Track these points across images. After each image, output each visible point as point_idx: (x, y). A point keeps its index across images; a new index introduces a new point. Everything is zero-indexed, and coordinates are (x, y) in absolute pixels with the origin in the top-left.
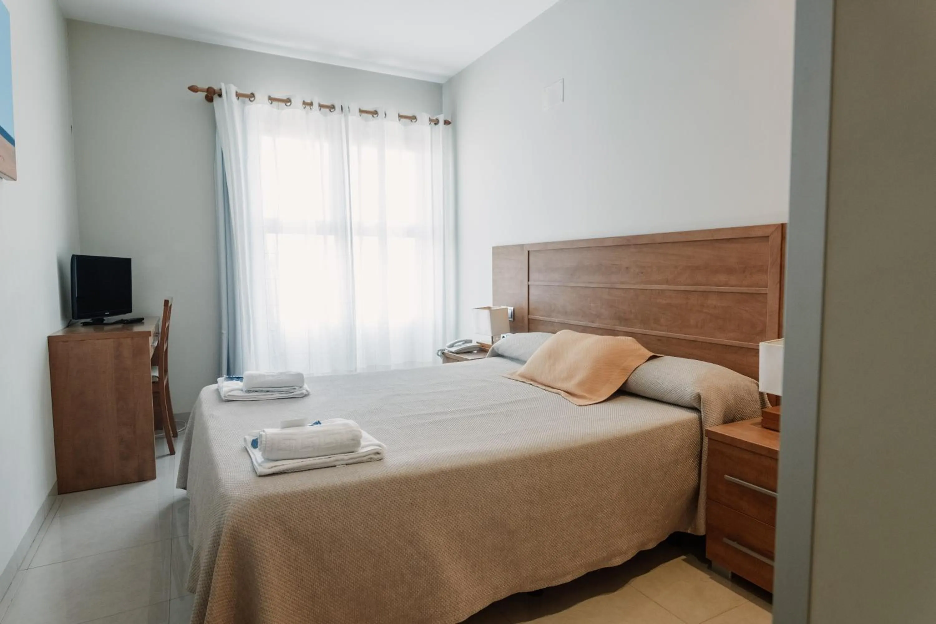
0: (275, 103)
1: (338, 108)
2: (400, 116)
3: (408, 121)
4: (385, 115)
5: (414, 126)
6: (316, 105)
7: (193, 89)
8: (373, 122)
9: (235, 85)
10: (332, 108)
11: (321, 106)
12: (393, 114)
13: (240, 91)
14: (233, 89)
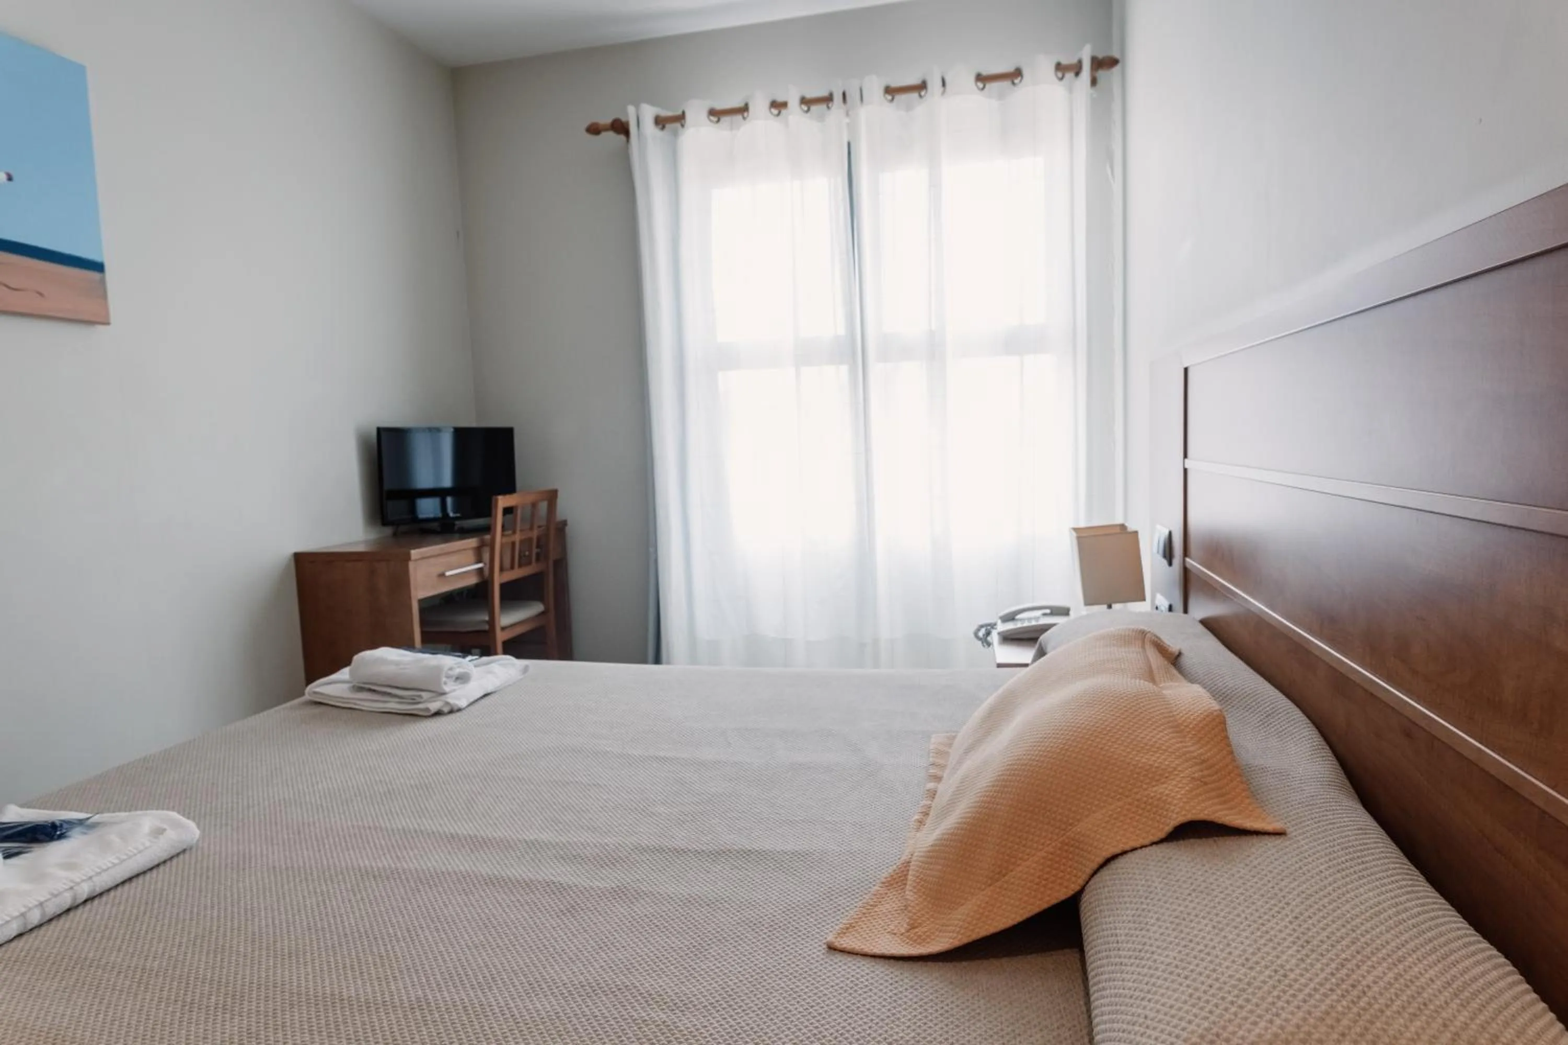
0: (726, 120)
1: (838, 98)
2: (980, 78)
3: (1006, 84)
4: (944, 84)
5: (1023, 92)
6: (794, 103)
7: (594, 130)
8: (921, 108)
9: (652, 103)
10: (828, 100)
11: (807, 102)
12: (963, 78)
13: (665, 113)
14: (649, 112)
